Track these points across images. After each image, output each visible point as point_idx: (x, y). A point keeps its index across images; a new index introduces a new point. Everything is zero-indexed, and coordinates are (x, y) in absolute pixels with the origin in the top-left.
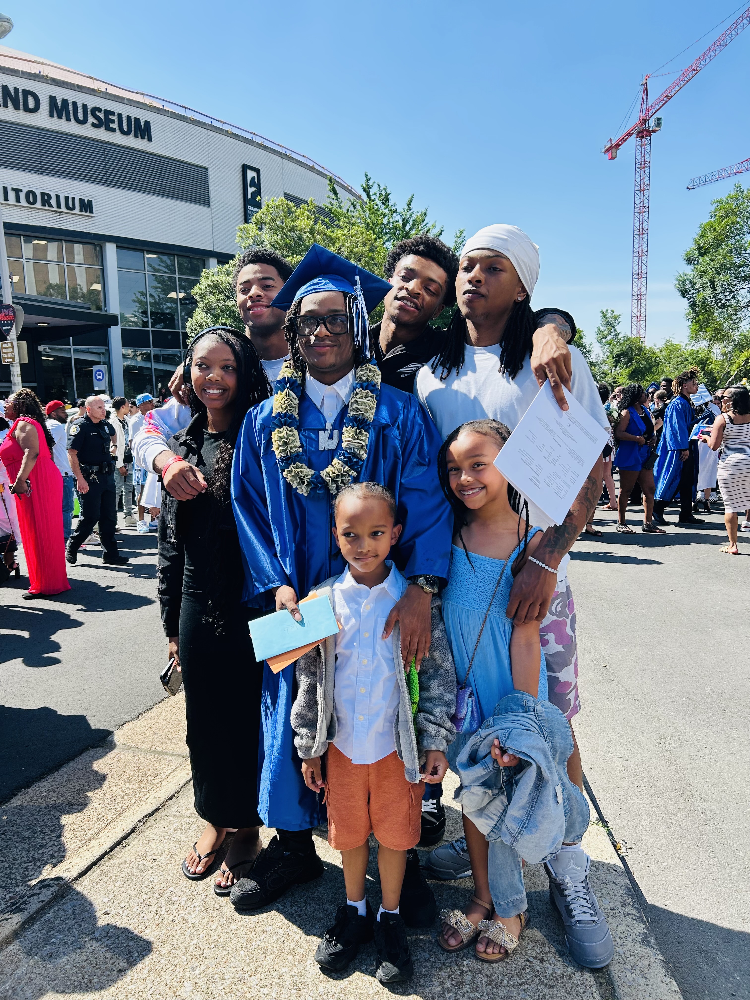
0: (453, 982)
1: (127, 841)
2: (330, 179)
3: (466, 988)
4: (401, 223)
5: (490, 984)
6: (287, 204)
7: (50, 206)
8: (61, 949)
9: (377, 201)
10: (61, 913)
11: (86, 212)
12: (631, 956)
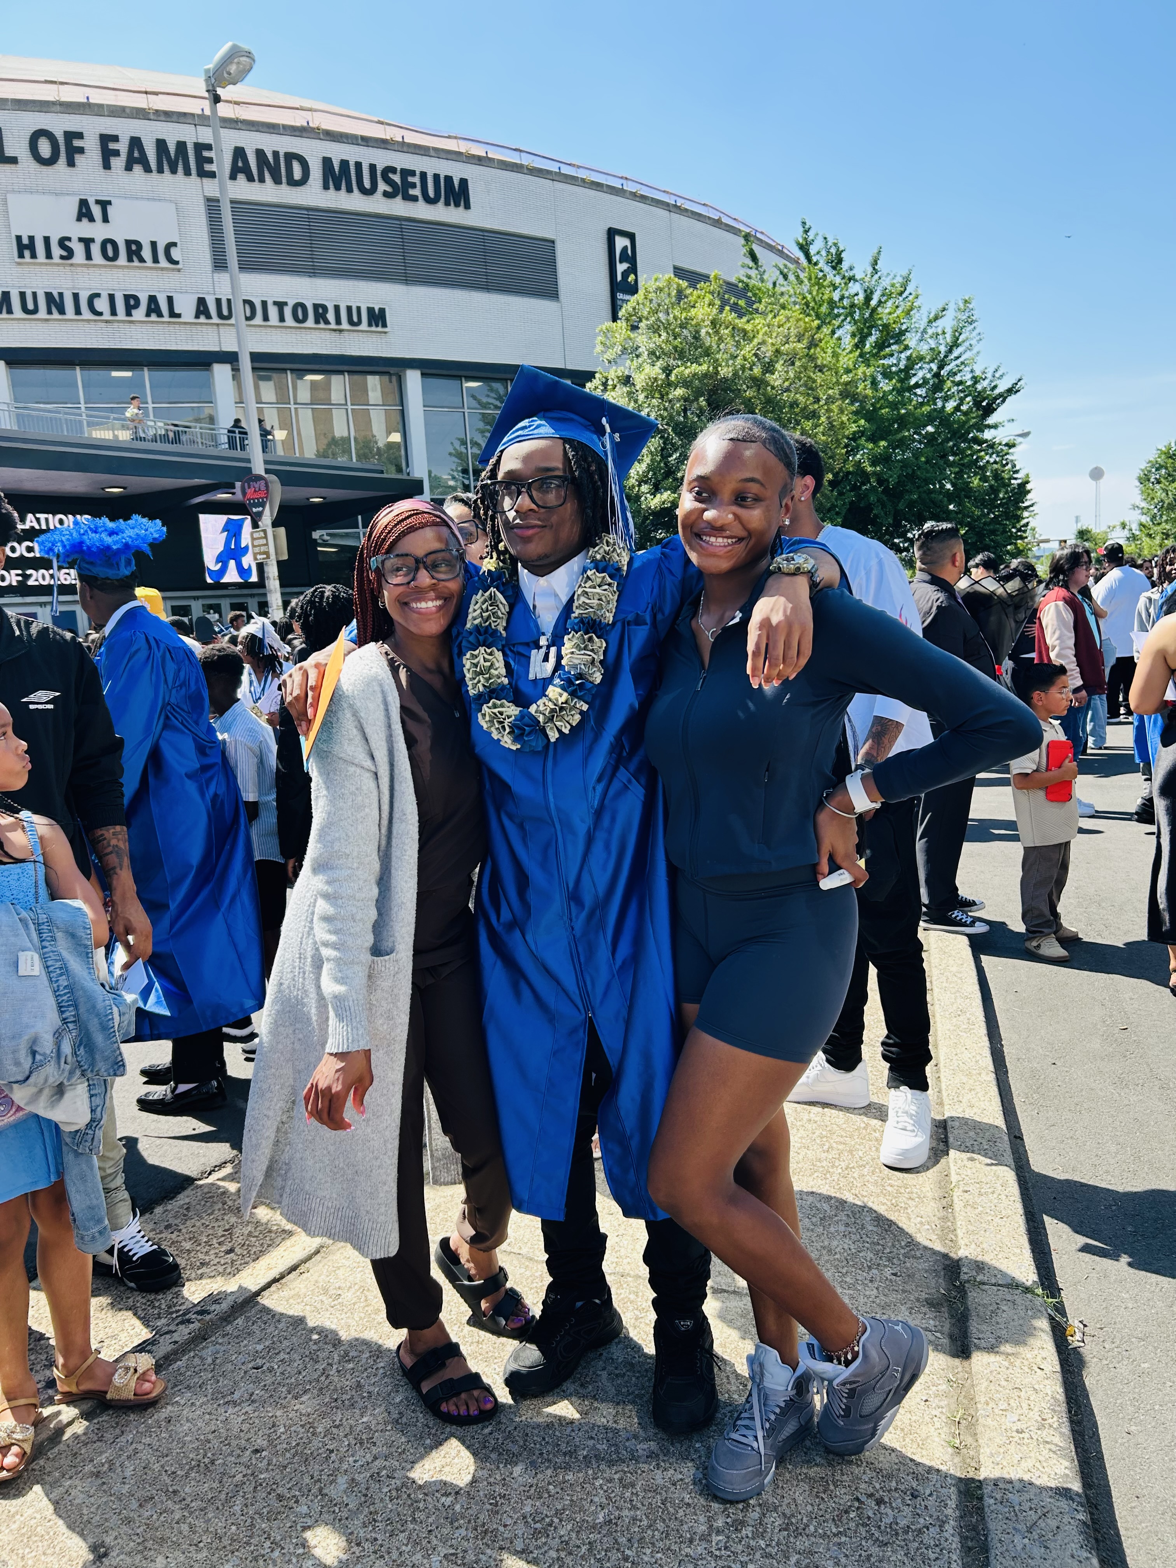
0: (729, 1520)
1: (307, 1265)
2: (747, 237)
3: (747, 1531)
4: (861, 297)
5: (785, 1530)
6: (679, 285)
7: (327, 322)
8: (185, 1412)
9: (822, 264)
10: (197, 1361)
11: (377, 326)
12: (1031, 1509)
